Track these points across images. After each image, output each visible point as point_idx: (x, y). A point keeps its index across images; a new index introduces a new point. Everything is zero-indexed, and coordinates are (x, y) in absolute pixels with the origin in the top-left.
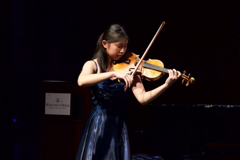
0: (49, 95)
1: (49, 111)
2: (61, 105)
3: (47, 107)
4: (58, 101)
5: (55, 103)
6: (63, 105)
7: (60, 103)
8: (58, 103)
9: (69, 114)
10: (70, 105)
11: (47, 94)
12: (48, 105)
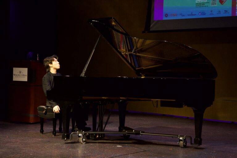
0: (15, 69)
1: (15, 79)
2: (22, 75)
3: (14, 76)
4: (20, 73)
5: (19, 74)
6: (23, 75)
7: (22, 74)
8: (20, 74)
9: (27, 81)
10: (27, 75)
11: (14, 68)
12: (14, 75)
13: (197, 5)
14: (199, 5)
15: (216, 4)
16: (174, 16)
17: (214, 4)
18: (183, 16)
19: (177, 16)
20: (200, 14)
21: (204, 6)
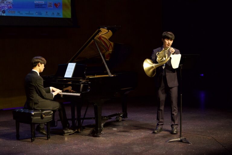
13: (36, 6)
14: (38, 6)
15: (52, 7)
16: (12, 13)
17: (50, 7)
18: (21, 14)
19: (15, 13)
20: (37, 14)
21: (42, 7)
